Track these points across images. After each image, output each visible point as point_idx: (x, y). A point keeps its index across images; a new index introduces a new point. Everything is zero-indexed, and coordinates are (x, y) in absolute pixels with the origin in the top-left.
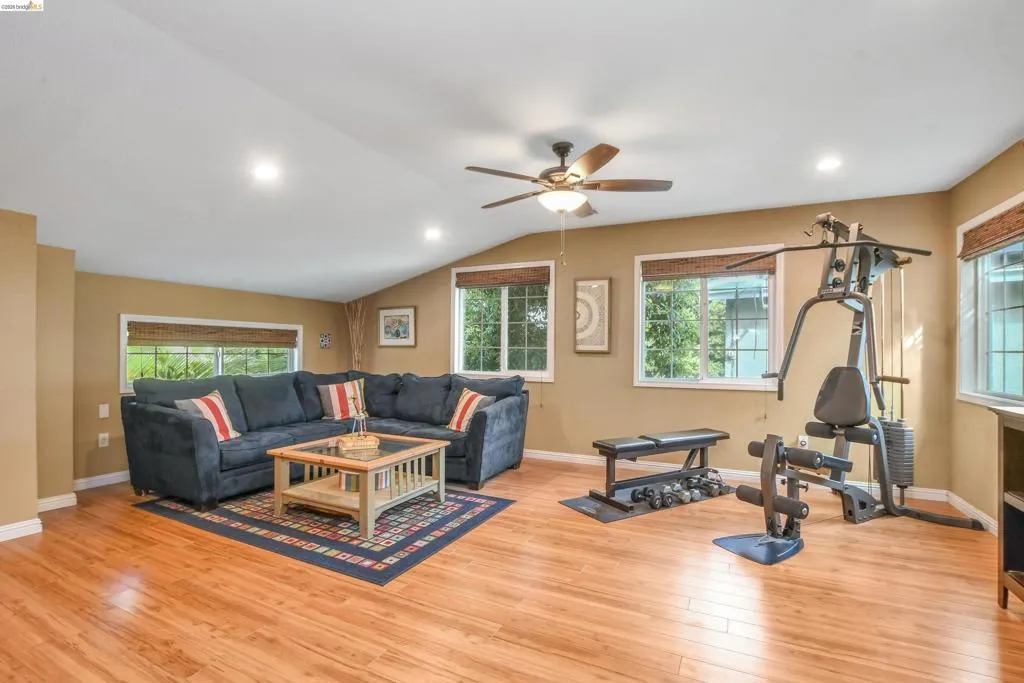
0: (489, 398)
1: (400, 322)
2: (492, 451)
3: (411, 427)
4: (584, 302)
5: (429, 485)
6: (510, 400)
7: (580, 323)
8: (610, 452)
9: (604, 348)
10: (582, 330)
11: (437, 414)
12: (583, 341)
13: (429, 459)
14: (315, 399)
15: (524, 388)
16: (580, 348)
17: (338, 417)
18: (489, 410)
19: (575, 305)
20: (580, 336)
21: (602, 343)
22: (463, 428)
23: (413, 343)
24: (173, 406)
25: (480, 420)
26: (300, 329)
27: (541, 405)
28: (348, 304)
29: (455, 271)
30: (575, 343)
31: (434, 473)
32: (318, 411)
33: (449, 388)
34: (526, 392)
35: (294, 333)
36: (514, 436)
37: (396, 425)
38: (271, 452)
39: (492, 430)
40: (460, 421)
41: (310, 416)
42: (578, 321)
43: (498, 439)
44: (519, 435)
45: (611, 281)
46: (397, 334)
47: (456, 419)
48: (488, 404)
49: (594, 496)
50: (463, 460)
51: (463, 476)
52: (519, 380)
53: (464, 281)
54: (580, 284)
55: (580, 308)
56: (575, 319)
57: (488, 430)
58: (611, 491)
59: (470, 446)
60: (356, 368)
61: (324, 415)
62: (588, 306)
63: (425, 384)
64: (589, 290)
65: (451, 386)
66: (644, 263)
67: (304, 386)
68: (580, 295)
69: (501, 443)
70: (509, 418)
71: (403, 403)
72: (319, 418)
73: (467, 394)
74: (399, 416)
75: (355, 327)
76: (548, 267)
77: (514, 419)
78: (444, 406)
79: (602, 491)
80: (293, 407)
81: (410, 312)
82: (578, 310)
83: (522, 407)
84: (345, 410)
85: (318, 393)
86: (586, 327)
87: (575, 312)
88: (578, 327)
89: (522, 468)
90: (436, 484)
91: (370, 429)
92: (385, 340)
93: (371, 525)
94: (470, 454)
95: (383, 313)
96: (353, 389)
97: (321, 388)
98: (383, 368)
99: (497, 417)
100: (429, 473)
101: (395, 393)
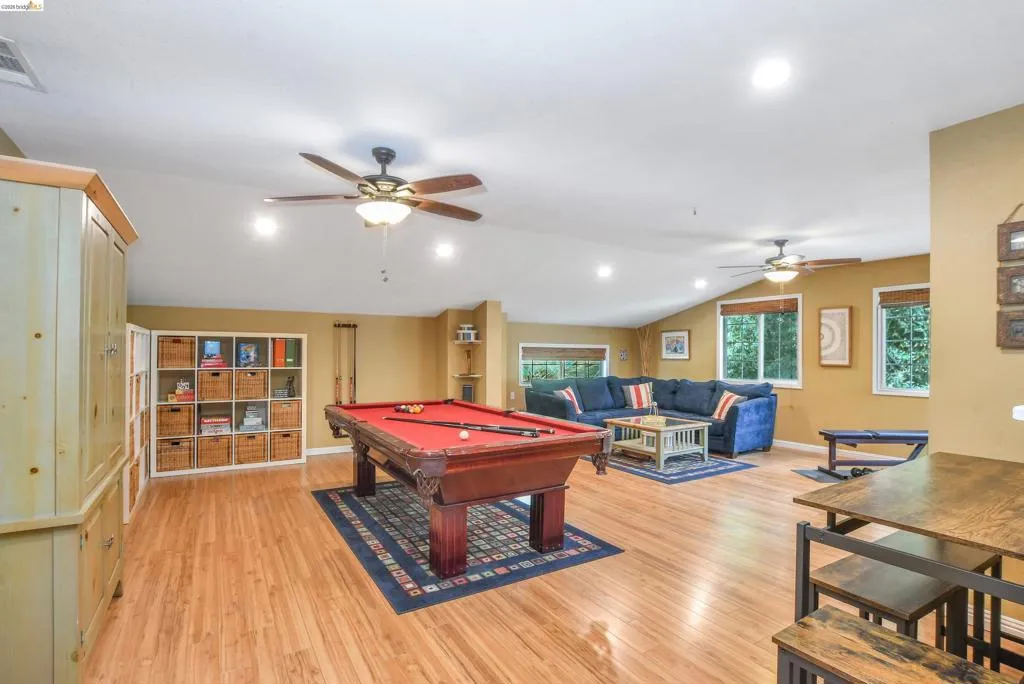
0: (742, 398)
1: (678, 342)
2: (743, 433)
3: (686, 415)
4: (827, 326)
5: (697, 449)
6: (760, 400)
7: (824, 343)
8: (832, 439)
9: (846, 362)
10: (826, 348)
11: (705, 407)
12: (826, 357)
13: (697, 433)
14: (620, 394)
15: (772, 392)
16: (824, 362)
17: (635, 407)
18: (741, 405)
19: (820, 329)
20: (823, 353)
21: (844, 359)
22: (723, 417)
23: (687, 357)
24: (552, 393)
25: (733, 412)
26: (607, 347)
27: (791, 407)
28: (639, 329)
29: (719, 303)
30: (820, 358)
31: (701, 443)
32: (622, 402)
33: (714, 390)
34: (775, 395)
35: (604, 350)
36: (763, 427)
37: (676, 414)
38: (605, 420)
39: (743, 418)
40: (720, 414)
41: (618, 405)
42: (823, 342)
43: (748, 426)
44: (768, 426)
45: (851, 309)
46: (675, 350)
47: (718, 411)
48: (742, 401)
49: (821, 470)
50: (722, 438)
51: (721, 448)
52: (768, 387)
53: (727, 310)
54: (824, 312)
55: (824, 330)
56: (820, 340)
57: (739, 419)
58: (833, 465)
59: (726, 428)
60: (645, 375)
61: (626, 405)
62: (831, 329)
63: (696, 387)
64: (831, 317)
65: (715, 389)
66: (882, 294)
67: (614, 386)
68: (823, 321)
69: (751, 429)
70: (758, 413)
71: (680, 399)
72: (623, 407)
73: (727, 394)
74: (677, 409)
75: (645, 346)
76: (796, 299)
77: (762, 414)
78: (710, 403)
79: (826, 465)
80: (608, 399)
81: (685, 334)
82: (822, 332)
83: (771, 406)
84: (640, 402)
85: (622, 391)
86: (830, 346)
87: (820, 334)
88: (823, 345)
89: (772, 451)
90: (703, 448)
91: (660, 415)
92: (666, 354)
93: (662, 463)
94: (726, 434)
95: (664, 335)
96: (645, 390)
97: (624, 387)
98: (665, 375)
99: (747, 410)
100: (697, 442)
101: (674, 393)
